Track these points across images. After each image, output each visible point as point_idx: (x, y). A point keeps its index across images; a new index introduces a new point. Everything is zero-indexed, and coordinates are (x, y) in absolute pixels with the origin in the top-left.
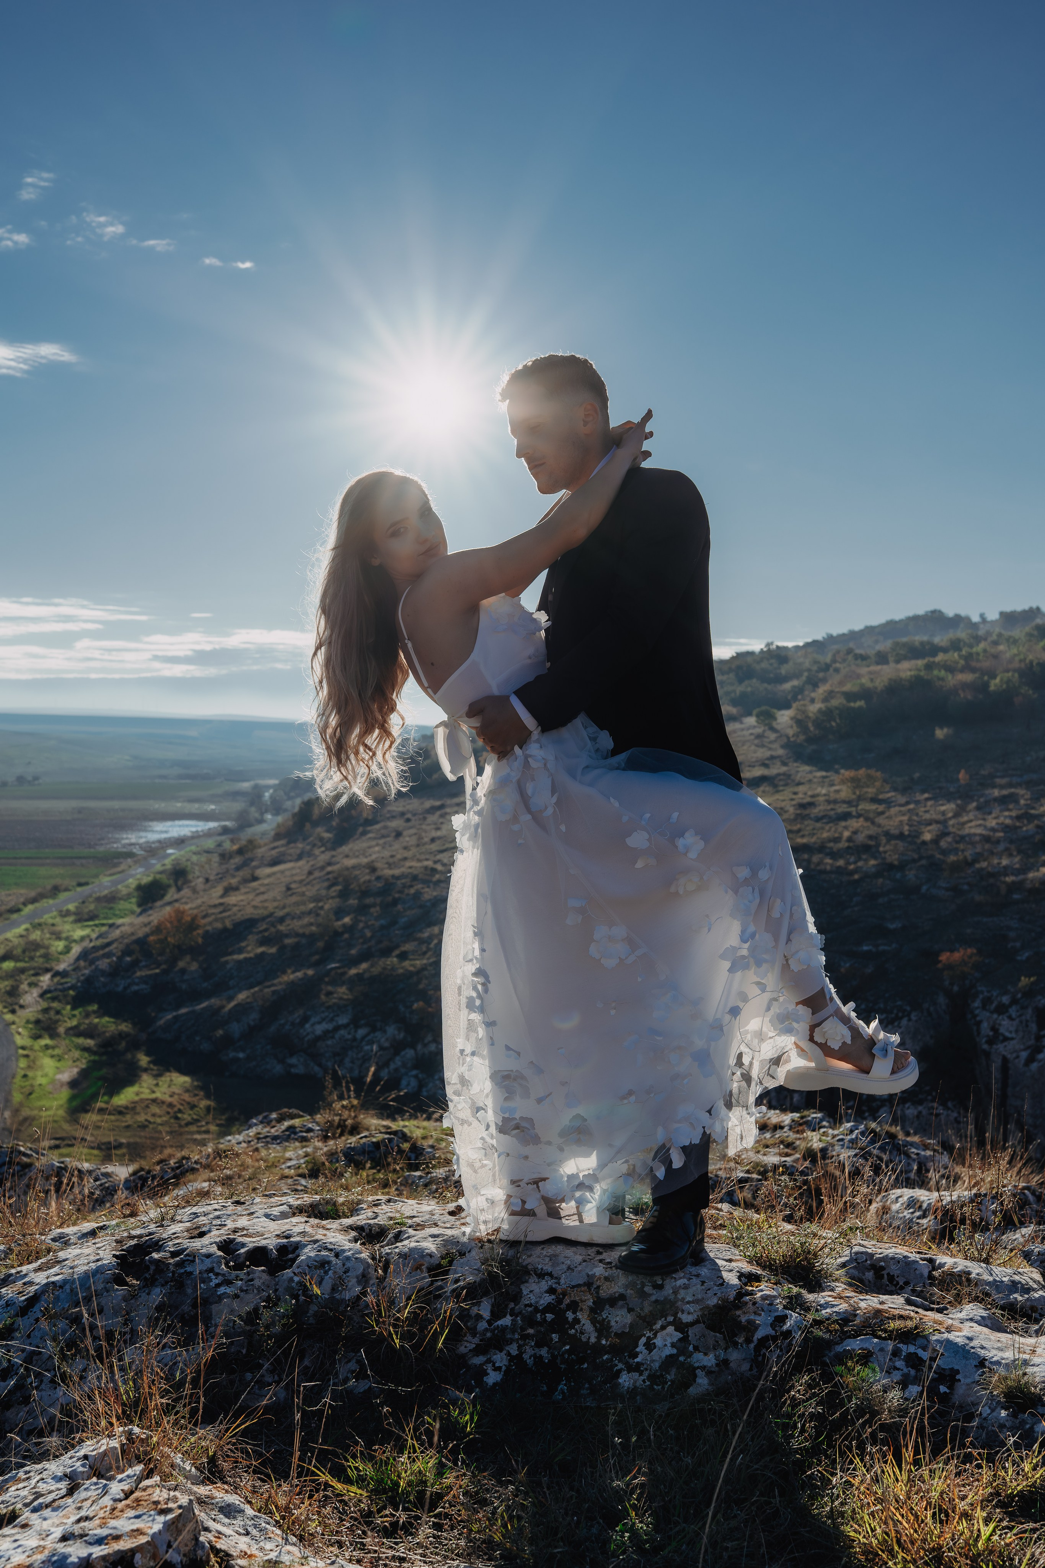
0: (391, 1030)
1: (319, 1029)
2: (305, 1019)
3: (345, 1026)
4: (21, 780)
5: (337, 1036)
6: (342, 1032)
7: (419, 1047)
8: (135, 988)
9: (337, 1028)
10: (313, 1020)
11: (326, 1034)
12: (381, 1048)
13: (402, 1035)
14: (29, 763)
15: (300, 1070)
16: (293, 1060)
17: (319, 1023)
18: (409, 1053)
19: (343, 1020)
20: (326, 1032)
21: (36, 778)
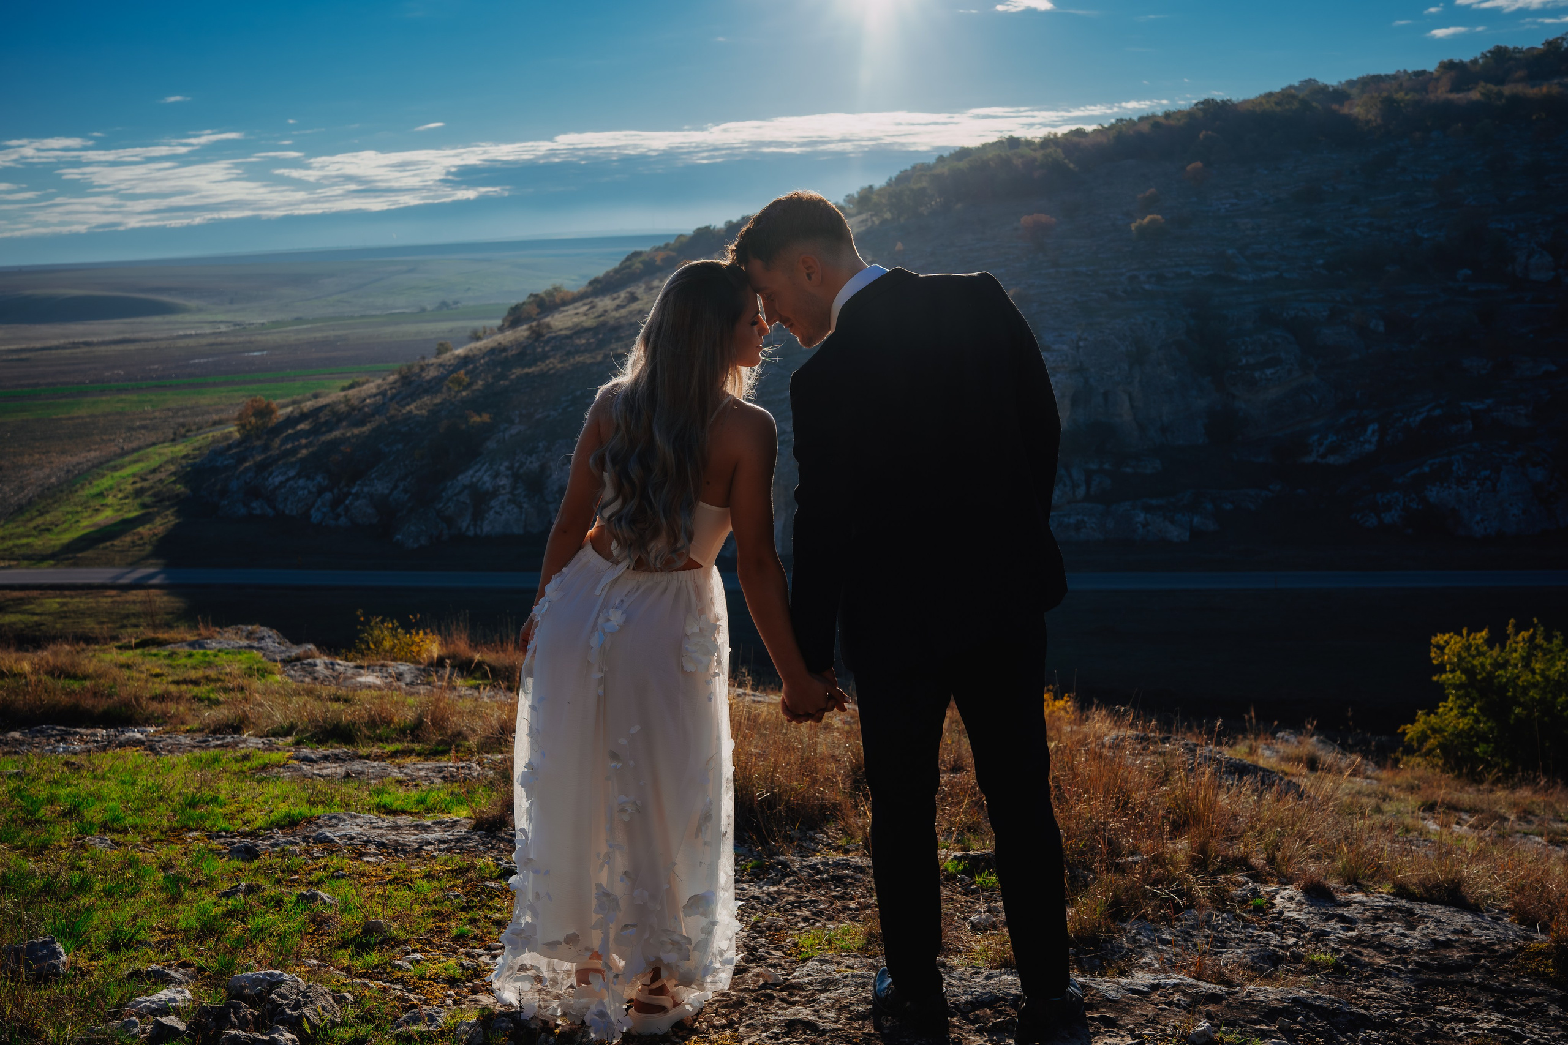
0: (319, 478)
1: (277, 480)
2: (271, 474)
3: (293, 478)
4: (444, 304)
5: (288, 486)
6: (291, 482)
7: (336, 491)
8: (226, 462)
9: (288, 480)
10: (274, 474)
11: (282, 484)
12: (310, 492)
13: (326, 482)
14: (469, 289)
15: (258, 512)
16: (254, 505)
17: (277, 476)
18: (328, 496)
19: (292, 473)
20: (281, 483)
21: (456, 303)
